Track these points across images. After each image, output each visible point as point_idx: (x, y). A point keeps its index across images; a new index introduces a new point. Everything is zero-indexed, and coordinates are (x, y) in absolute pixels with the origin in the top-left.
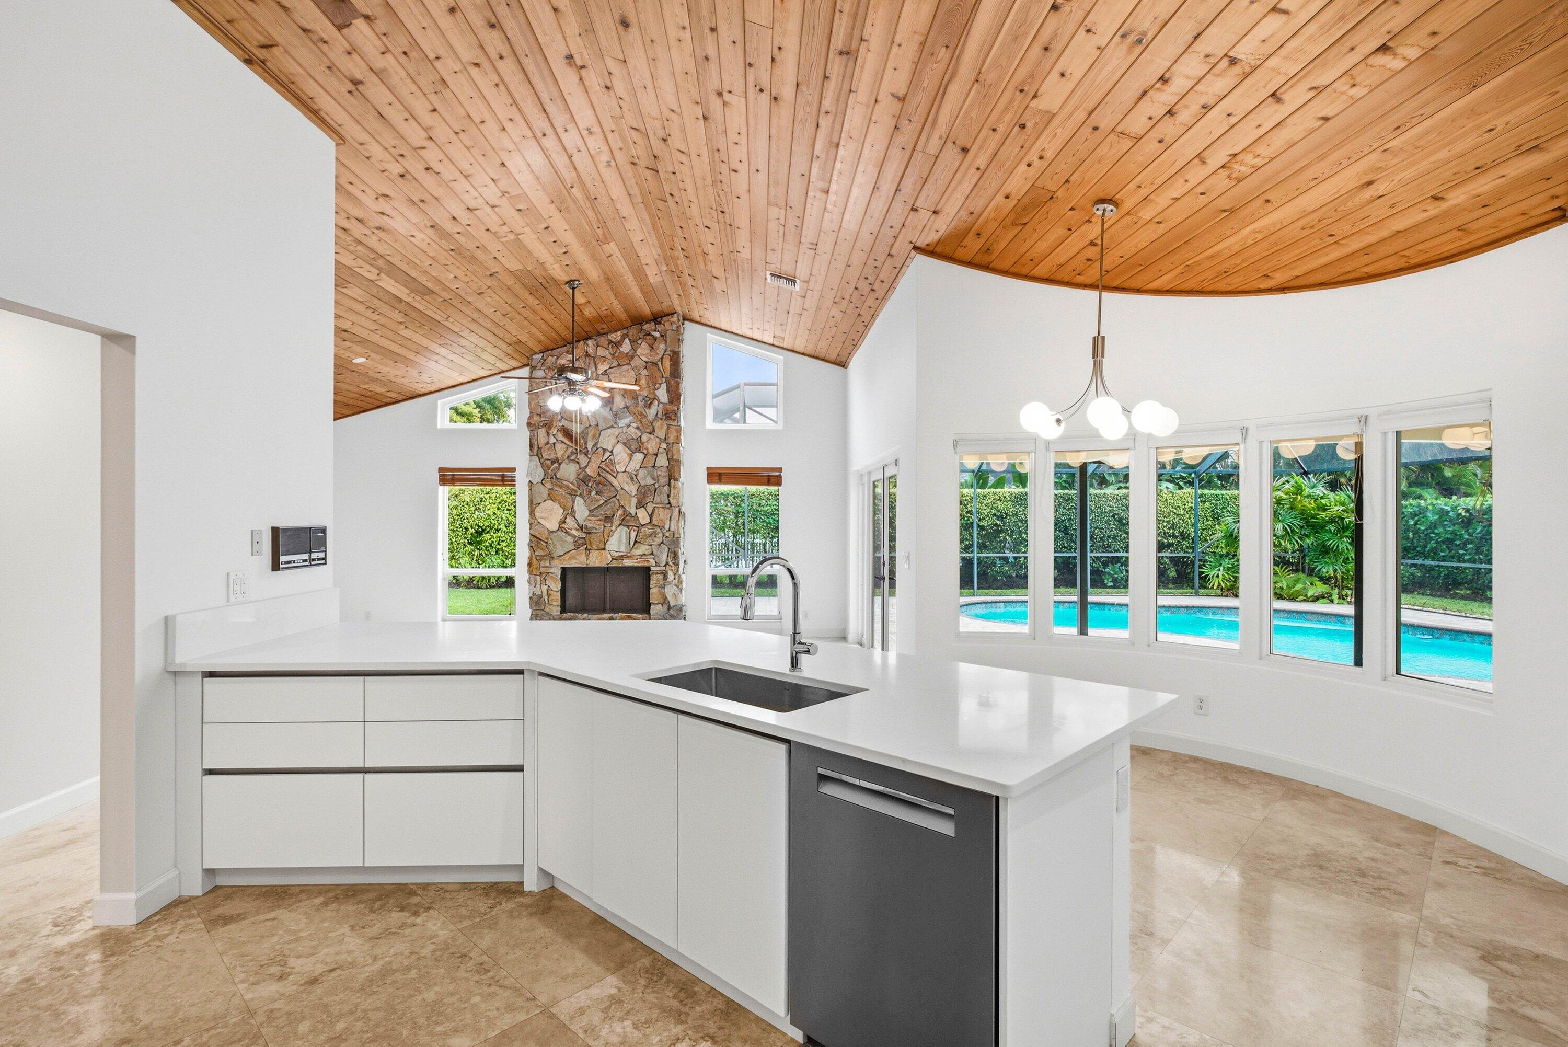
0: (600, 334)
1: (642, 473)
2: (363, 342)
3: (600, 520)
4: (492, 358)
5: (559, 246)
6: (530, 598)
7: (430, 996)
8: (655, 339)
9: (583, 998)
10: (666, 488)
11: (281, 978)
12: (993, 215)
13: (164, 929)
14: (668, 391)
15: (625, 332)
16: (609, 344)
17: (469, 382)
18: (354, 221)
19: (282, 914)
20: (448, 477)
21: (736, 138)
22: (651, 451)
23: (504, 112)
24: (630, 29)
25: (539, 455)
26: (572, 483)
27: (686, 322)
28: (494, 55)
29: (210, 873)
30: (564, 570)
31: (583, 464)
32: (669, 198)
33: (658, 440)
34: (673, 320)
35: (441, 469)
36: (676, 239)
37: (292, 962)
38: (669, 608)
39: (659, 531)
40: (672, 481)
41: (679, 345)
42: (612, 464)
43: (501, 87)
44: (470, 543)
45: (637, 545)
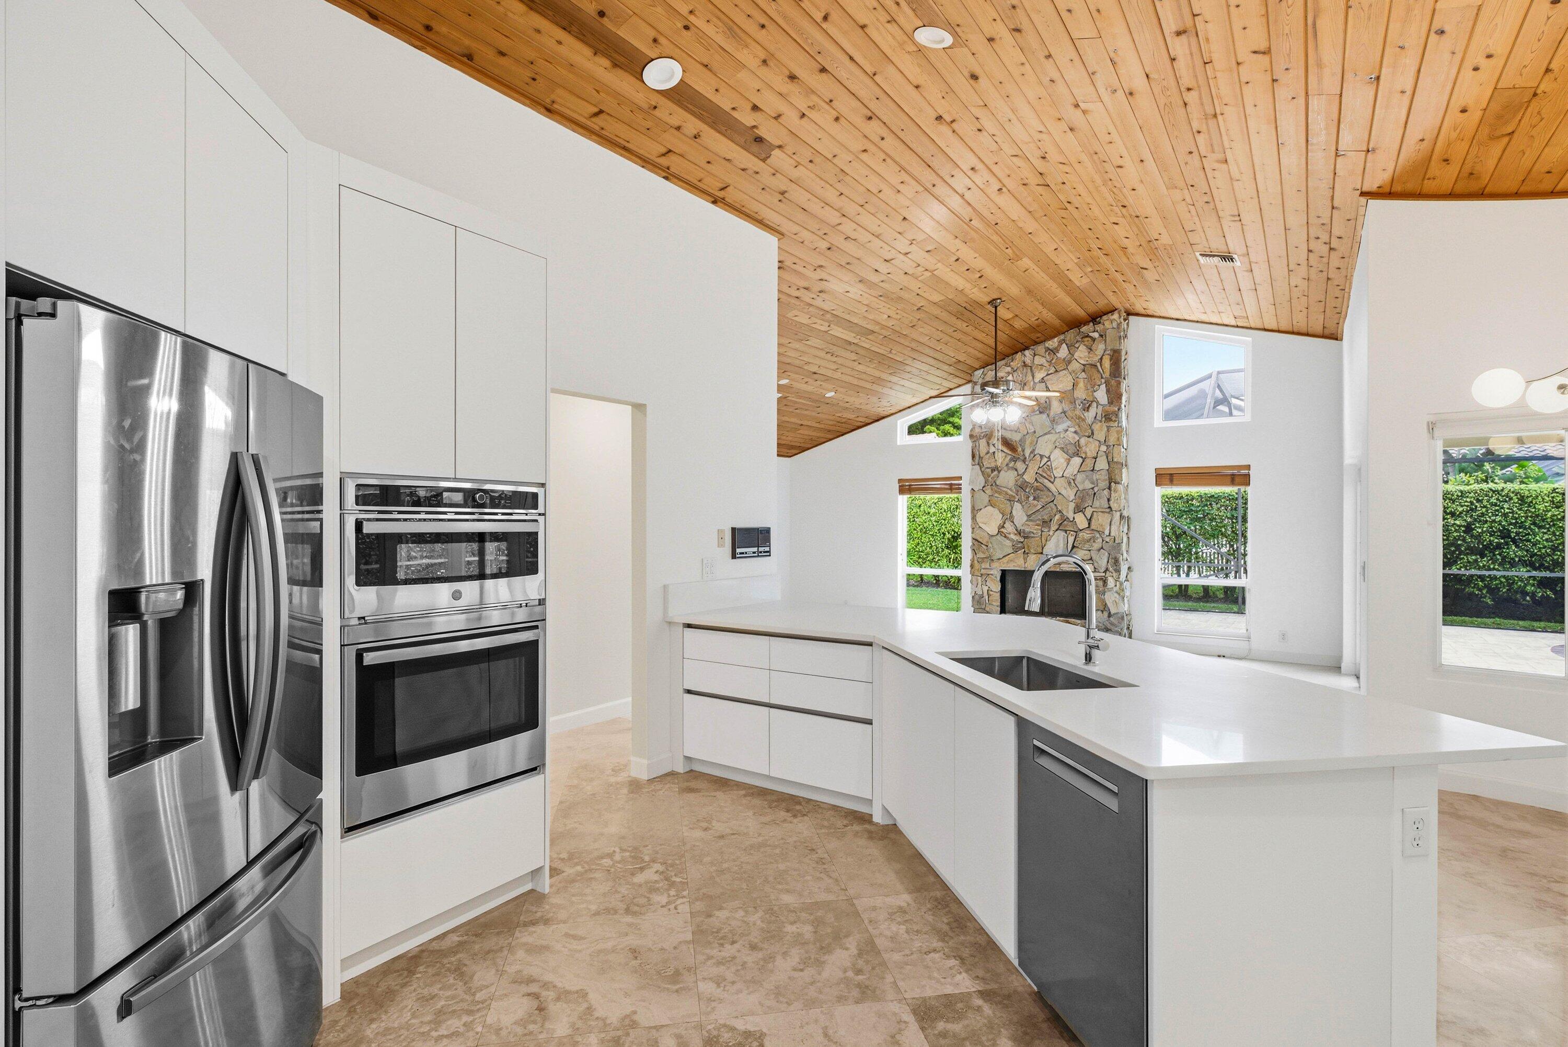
0: (1036, 343)
1: (1080, 477)
2: (828, 379)
3: (1038, 525)
4: (938, 379)
5: (973, 272)
6: (973, 597)
7: (782, 867)
8: (1094, 340)
9: (879, 901)
10: (1106, 492)
11: (706, 829)
12: (1454, 135)
13: (659, 786)
14: (1108, 391)
15: (1062, 337)
16: (1046, 351)
17: (922, 402)
18: (802, 290)
19: (719, 794)
20: (906, 487)
21: (1108, 138)
22: (1089, 454)
23: (895, 180)
24: (980, 80)
25: (980, 465)
26: (1011, 489)
27: (1131, 318)
28: (877, 139)
29: (688, 759)
30: (1004, 573)
31: (1021, 471)
32: (1068, 205)
33: (1097, 443)
34: (1112, 317)
35: (900, 481)
36: (1090, 241)
37: (714, 823)
38: (1110, 615)
39: (1098, 536)
40: (1112, 484)
41: (1120, 343)
42: (1049, 470)
43: (888, 160)
44: (947, 548)
45: (1075, 550)
